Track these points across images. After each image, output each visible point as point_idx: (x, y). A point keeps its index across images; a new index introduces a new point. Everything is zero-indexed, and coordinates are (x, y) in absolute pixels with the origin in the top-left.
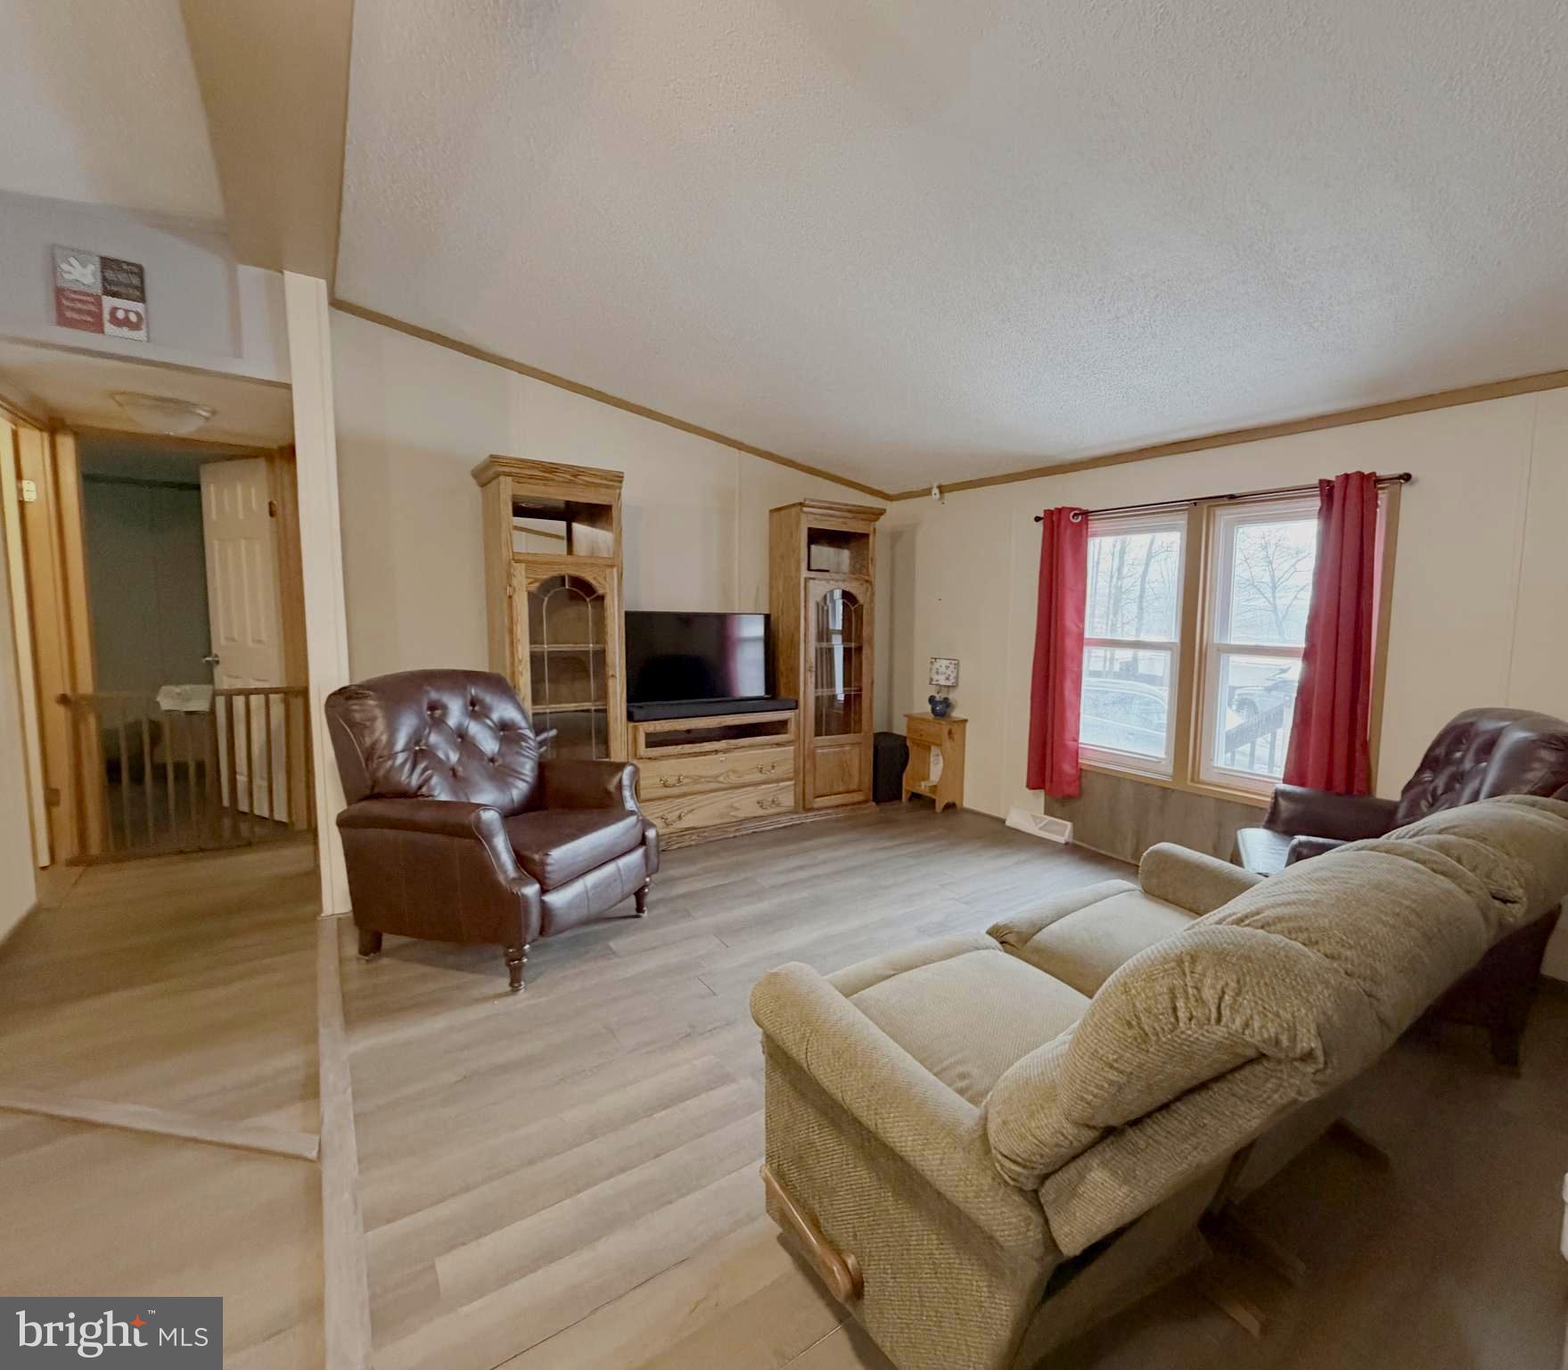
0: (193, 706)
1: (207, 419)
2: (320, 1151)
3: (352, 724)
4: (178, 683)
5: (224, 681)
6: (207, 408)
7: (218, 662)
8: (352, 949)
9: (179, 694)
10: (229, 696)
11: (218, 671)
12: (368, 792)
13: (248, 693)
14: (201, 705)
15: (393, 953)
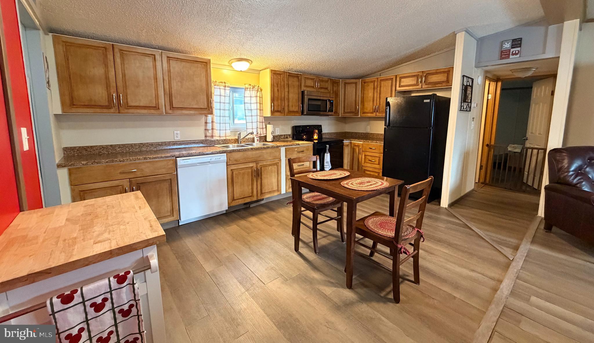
0: (516, 150)
1: (535, 70)
2: (513, 259)
3: (555, 160)
4: (514, 144)
5: (528, 145)
6: (535, 68)
7: (527, 139)
8: (542, 226)
9: (513, 147)
10: (527, 149)
11: (527, 142)
12: (556, 182)
13: (533, 149)
14: (518, 150)
15: (555, 233)
